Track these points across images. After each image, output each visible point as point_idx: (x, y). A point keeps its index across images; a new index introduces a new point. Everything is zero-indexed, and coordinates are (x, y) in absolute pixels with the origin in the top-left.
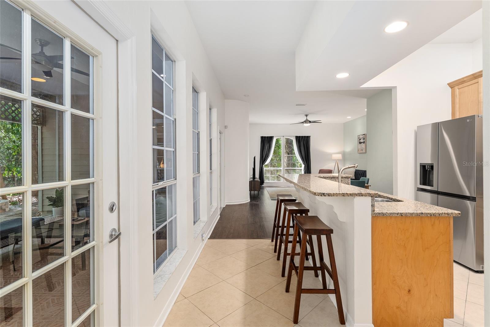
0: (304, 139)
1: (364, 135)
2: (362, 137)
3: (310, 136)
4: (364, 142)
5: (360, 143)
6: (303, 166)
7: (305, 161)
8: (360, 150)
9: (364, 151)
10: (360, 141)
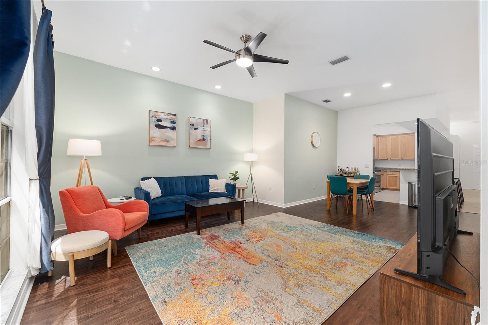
1: (175, 115)
2: (169, 117)
4: (173, 129)
5: (159, 126)
8: (156, 139)
9: (172, 143)
10: (161, 123)
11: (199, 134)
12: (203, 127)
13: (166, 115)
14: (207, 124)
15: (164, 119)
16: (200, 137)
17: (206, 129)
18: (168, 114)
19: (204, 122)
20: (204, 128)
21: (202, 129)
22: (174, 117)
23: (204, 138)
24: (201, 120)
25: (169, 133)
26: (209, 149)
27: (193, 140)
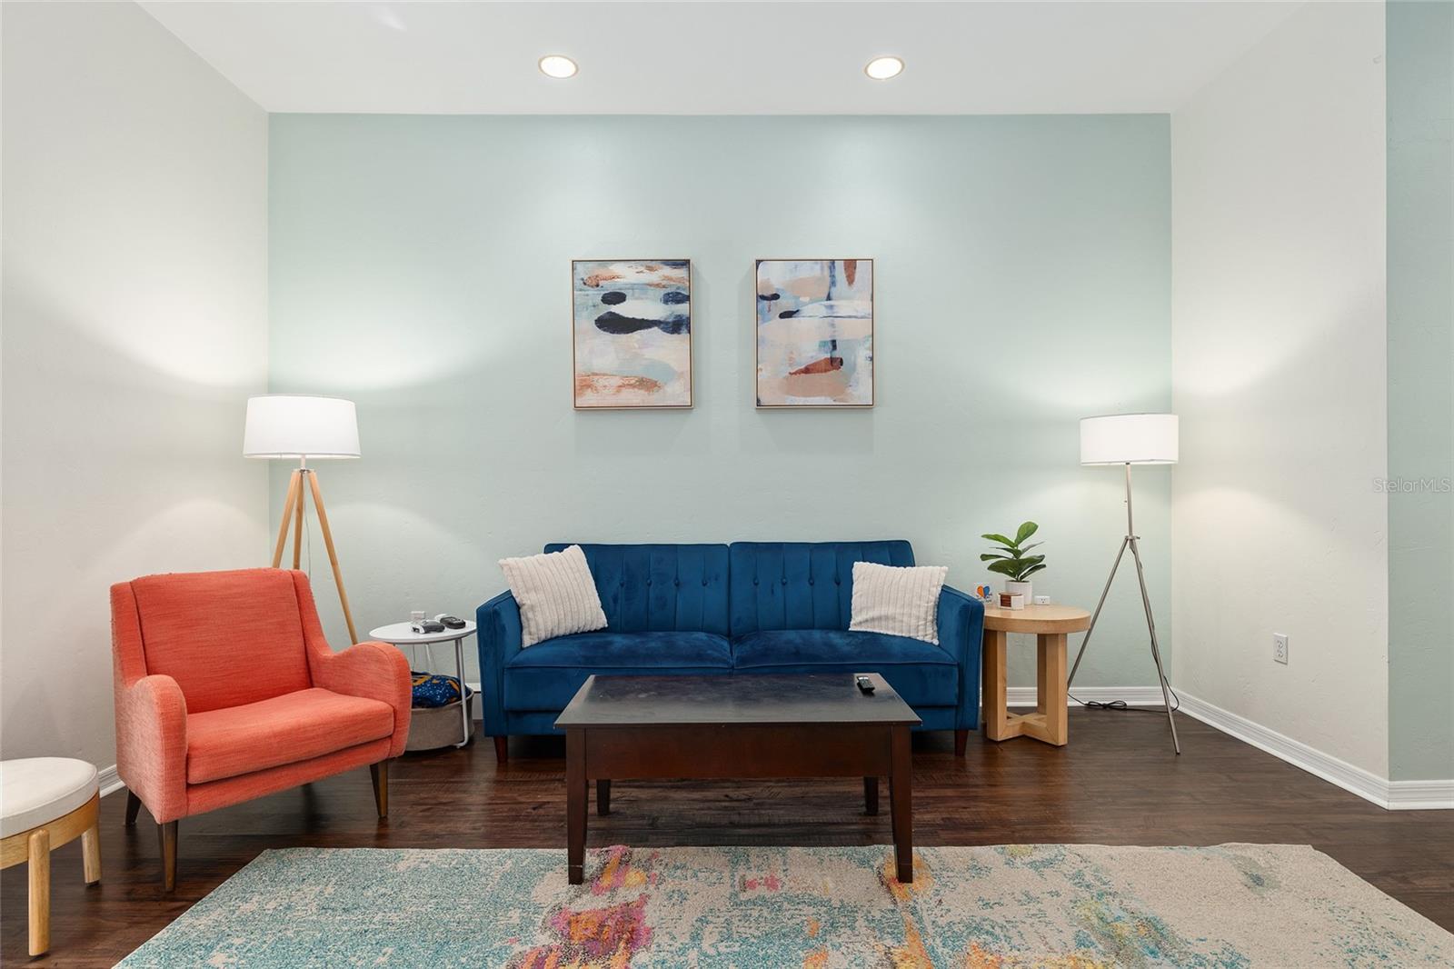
1: (685, 263)
2: (654, 277)
4: (677, 326)
5: (613, 324)
8: (601, 382)
9: (675, 392)
10: (620, 309)
11: (806, 337)
12: (829, 298)
13: (642, 269)
14: (851, 279)
15: (633, 287)
16: (812, 352)
17: (843, 307)
18: (650, 264)
19: (833, 276)
20: (831, 307)
21: (824, 312)
22: (680, 273)
23: (837, 354)
24: (817, 267)
25: (661, 350)
26: (868, 408)
27: (773, 372)
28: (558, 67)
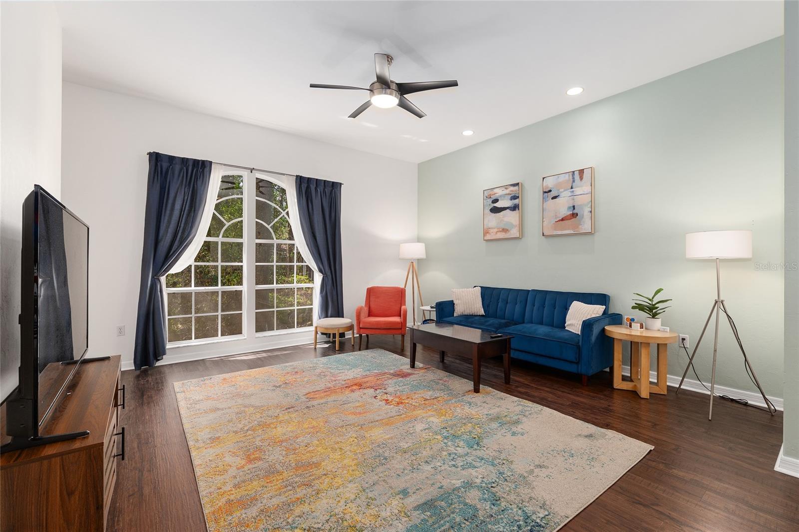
0: (324, 189)
1: (517, 184)
2: (507, 191)
3: (341, 184)
4: (515, 208)
5: (495, 210)
6: (318, 277)
7: (326, 263)
8: (492, 231)
9: (514, 233)
10: (498, 205)
11: (562, 207)
12: (572, 188)
13: (503, 189)
14: (581, 178)
15: (501, 196)
16: (565, 212)
17: (578, 191)
18: (506, 187)
19: (573, 178)
20: (573, 192)
21: (570, 194)
22: (516, 188)
23: (575, 211)
24: (567, 176)
25: (511, 217)
26: (590, 234)
27: (549, 222)
28: (468, 133)
